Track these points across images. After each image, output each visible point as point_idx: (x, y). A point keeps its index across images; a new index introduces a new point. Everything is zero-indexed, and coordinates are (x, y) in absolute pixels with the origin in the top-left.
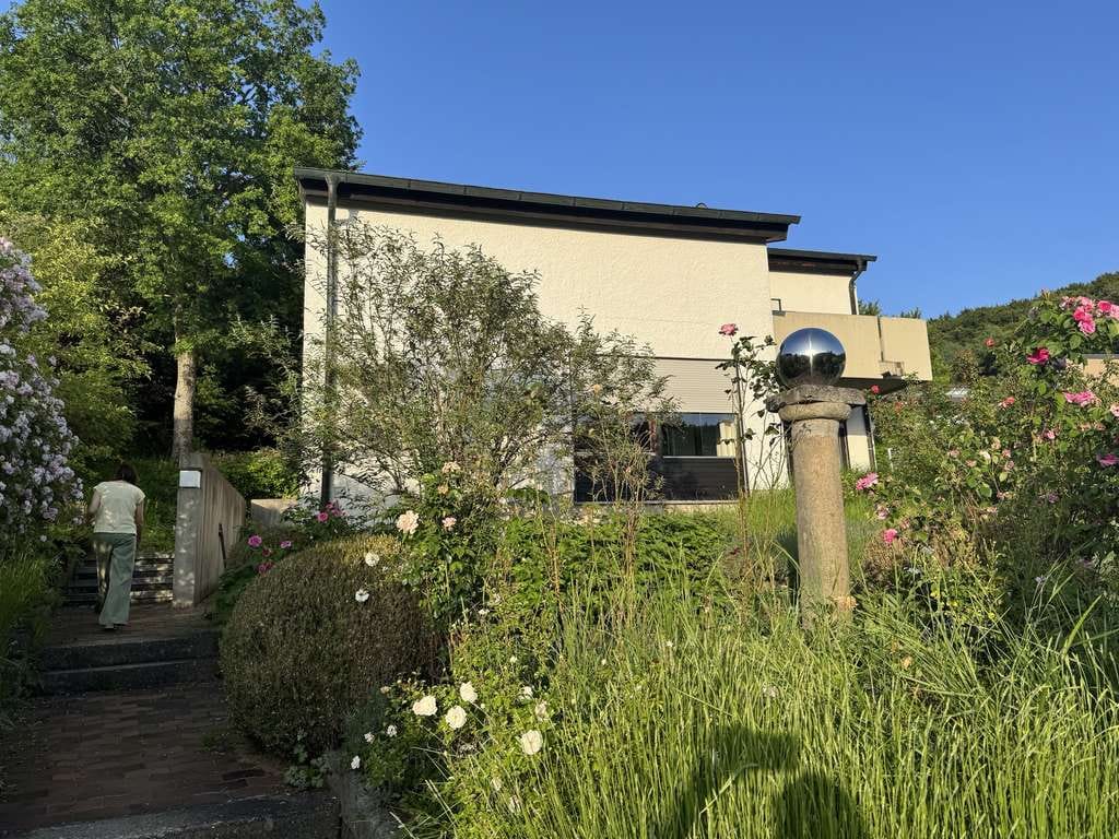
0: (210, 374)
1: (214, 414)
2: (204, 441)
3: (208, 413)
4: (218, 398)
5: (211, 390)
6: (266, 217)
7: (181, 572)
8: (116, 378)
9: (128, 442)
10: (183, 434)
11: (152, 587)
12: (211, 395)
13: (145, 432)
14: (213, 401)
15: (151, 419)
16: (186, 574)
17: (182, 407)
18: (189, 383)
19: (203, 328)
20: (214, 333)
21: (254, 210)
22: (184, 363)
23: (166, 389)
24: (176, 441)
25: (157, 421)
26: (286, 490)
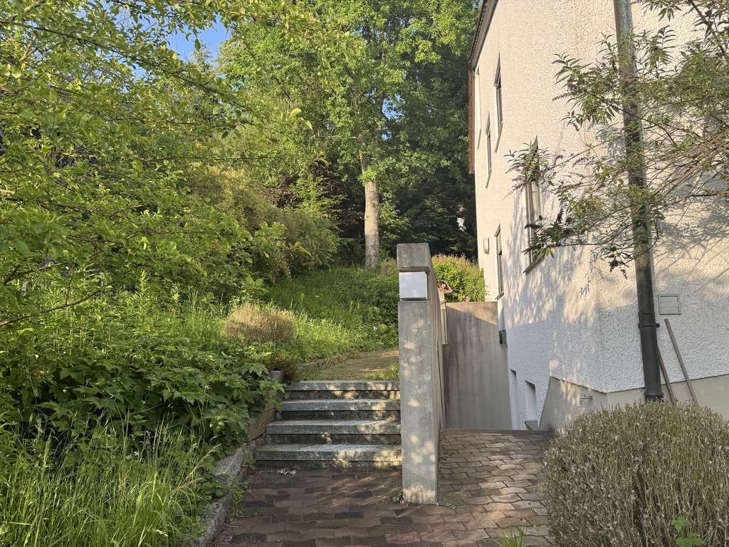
0: (388, 199)
1: (393, 231)
2: (388, 252)
3: (388, 231)
4: (395, 218)
5: (389, 211)
6: (430, 44)
7: (414, 439)
8: (323, 206)
9: (333, 254)
10: (373, 246)
11: (369, 438)
12: (390, 216)
13: (345, 247)
14: (392, 221)
15: (350, 237)
16: (422, 445)
17: (370, 227)
18: (374, 206)
19: (382, 157)
20: (391, 160)
21: (420, 41)
22: (370, 190)
23: (358, 214)
24: (368, 253)
25: (353, 237)
26: (461, 291)
